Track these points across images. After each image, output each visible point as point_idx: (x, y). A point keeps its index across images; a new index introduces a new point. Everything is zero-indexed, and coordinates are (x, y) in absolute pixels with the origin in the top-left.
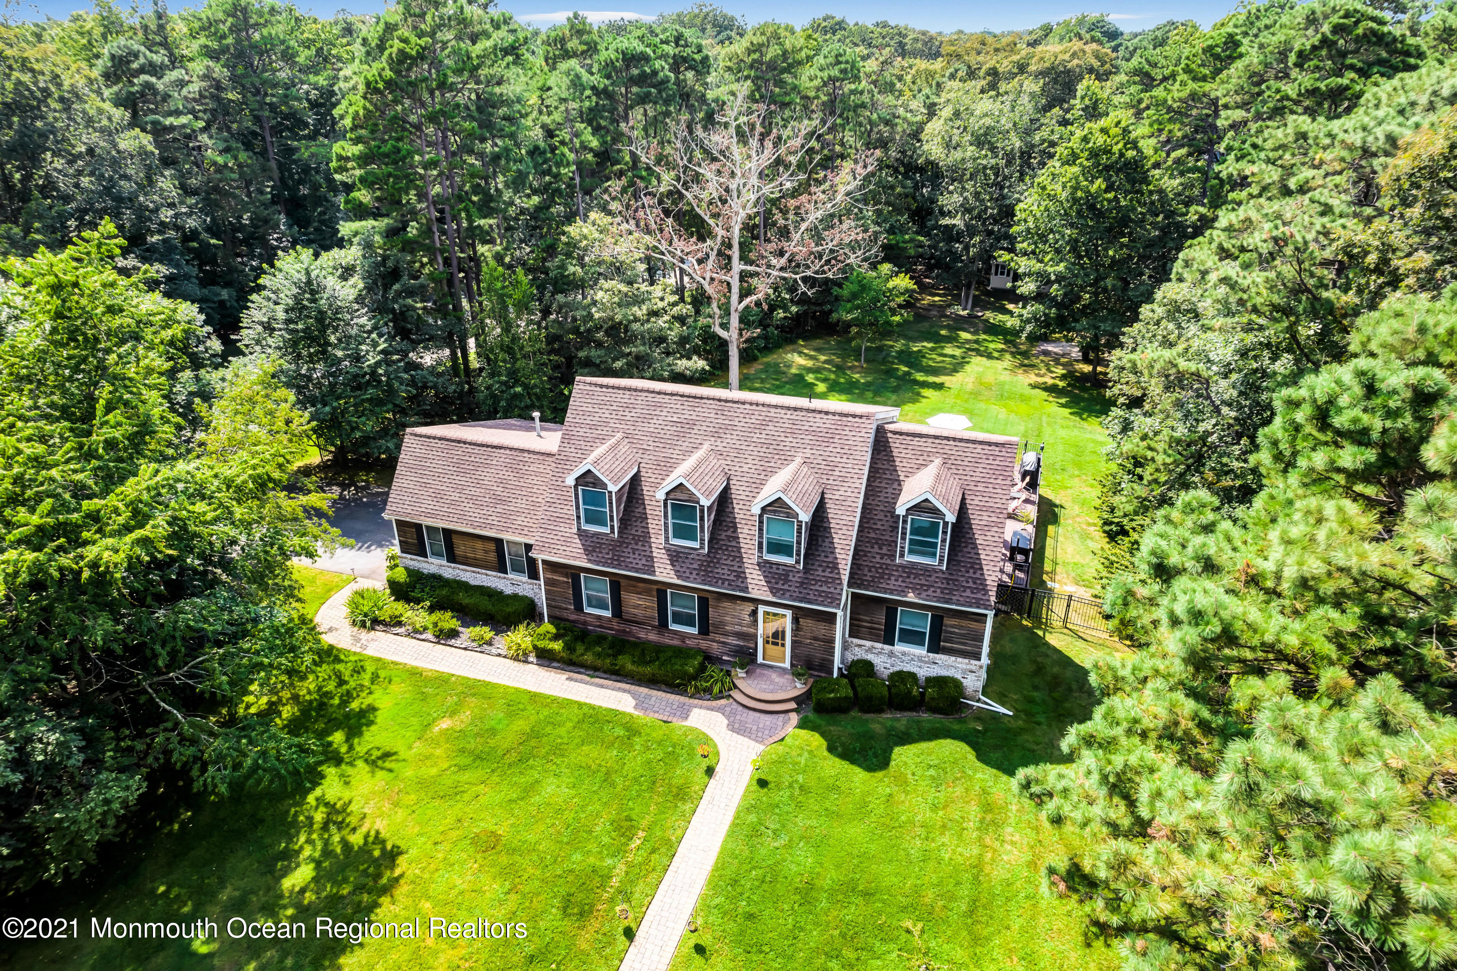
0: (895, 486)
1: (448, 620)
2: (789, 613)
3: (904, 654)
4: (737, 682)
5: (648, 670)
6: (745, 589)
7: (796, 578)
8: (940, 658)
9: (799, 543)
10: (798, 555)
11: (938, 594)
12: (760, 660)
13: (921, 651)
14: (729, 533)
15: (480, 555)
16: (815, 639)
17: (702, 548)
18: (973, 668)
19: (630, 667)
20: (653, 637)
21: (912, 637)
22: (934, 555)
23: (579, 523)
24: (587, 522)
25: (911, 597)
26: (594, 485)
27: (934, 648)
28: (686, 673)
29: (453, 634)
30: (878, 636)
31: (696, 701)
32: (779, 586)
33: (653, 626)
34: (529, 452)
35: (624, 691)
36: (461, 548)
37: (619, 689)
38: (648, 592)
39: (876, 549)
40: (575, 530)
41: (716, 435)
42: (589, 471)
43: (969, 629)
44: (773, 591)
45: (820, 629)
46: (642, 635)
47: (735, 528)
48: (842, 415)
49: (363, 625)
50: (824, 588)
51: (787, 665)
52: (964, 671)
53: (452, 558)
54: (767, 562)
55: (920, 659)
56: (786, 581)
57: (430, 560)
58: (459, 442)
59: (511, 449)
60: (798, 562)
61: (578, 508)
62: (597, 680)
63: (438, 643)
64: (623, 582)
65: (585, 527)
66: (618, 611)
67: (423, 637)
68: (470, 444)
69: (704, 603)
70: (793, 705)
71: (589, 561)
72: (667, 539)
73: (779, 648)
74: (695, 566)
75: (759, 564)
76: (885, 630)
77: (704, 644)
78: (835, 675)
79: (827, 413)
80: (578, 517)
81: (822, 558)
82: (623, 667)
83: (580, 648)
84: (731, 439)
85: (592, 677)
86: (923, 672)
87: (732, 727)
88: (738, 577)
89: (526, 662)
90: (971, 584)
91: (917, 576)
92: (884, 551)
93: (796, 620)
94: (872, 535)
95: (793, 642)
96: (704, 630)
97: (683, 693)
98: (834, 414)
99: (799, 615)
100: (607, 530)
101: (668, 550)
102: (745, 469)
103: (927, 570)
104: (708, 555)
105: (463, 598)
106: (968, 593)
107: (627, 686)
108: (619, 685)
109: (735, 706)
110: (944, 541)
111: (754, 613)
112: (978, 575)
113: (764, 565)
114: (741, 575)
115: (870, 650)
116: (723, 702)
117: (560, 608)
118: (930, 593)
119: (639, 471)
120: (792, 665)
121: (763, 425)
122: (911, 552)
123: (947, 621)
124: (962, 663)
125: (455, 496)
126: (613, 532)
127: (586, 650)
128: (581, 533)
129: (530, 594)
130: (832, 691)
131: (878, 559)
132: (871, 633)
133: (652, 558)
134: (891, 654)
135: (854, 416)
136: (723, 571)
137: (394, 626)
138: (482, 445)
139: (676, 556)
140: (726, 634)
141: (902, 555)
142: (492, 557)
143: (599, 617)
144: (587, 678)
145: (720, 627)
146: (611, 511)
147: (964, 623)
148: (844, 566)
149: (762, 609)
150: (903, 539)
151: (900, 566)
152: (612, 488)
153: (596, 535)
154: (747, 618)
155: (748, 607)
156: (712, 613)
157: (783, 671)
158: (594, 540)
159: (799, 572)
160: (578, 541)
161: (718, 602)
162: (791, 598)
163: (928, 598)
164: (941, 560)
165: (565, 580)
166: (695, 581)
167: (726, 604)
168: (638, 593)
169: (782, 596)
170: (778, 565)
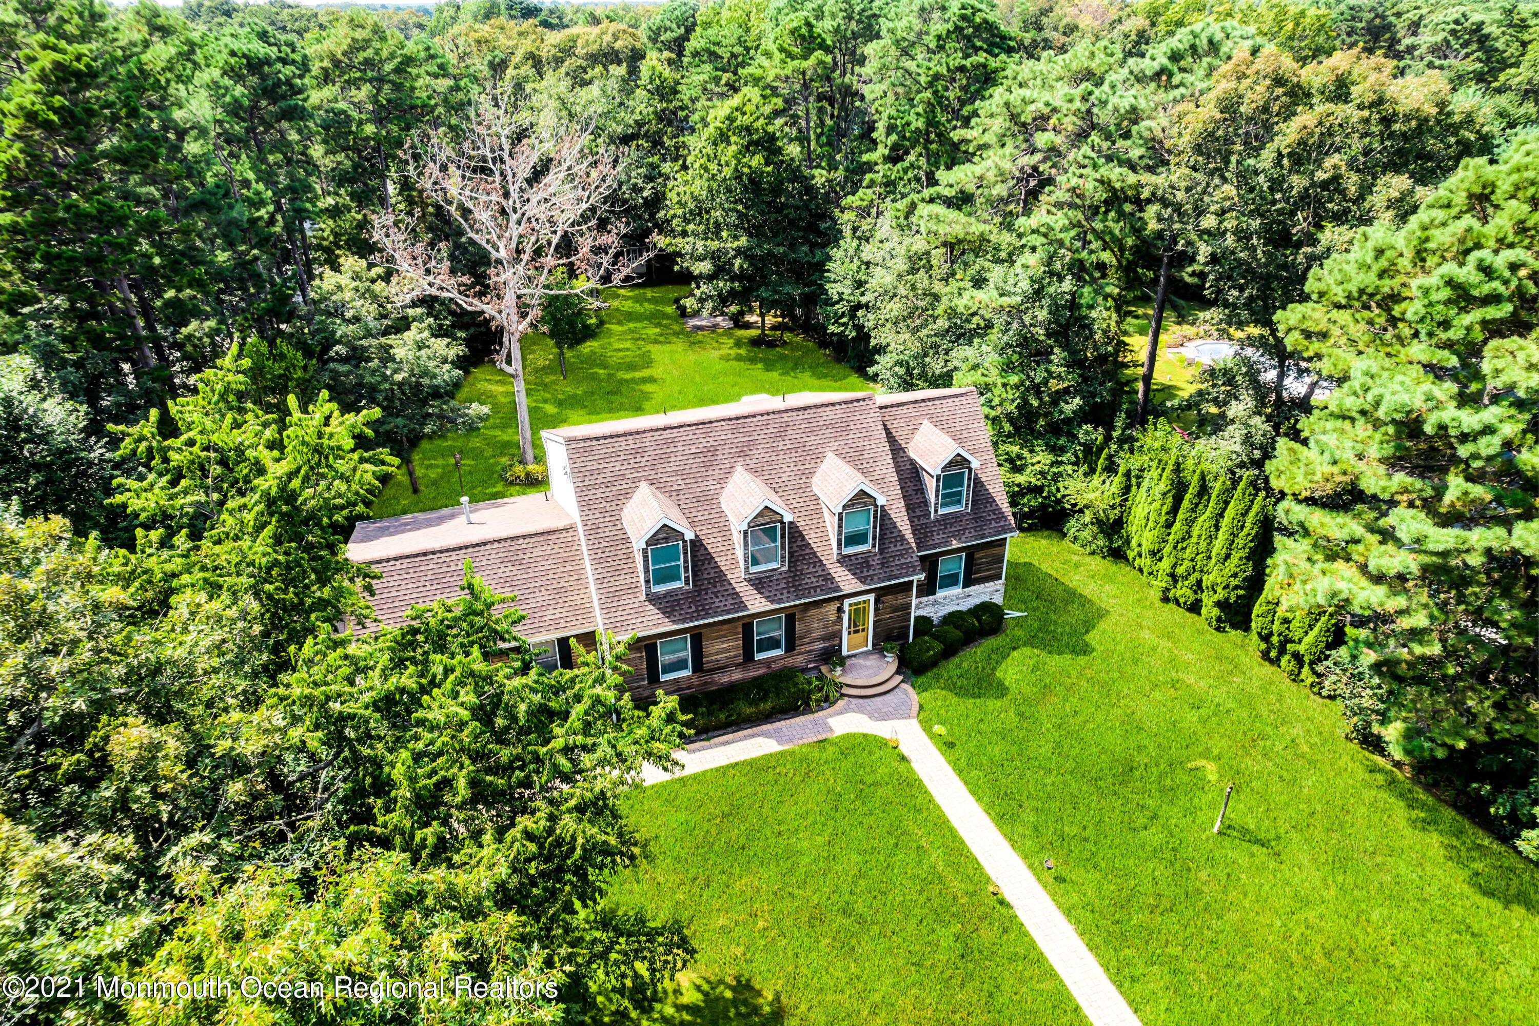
2: (872, 598)
3: (945, 598)
4: (843, 680)
5: (768, 705)
6: (838, 588)
7: (875, 561)
8: (973, 589)
9: (875, 527)
10: (874, 539)
11: (973, 533)
12: (845, 652)
13: (956, 591)
14: (799, 543)
16: (894, 611)
17: (783, 565)
18: (997, 587)
19: (748, 710)
20: (736, 676)
21: (951, 580)
22: (959, 502)
23: (648, 587)
24: (657, 583)
25: (955, 544)
26: (666, 539)
27: (968, 583)
30: (922, 591)
31: (823, 713)
32: (865, 574)
33: (736, 665)
34: (524, 537)
37: (747, 737)
38: (733, 631)
39: (911, 514)
40: (644, 597)
41: (743, 454)
42: (663, 527)
43: (993, 555)
44: (862, 580)
45: (900, 600)
46: (725, 679)
47: (802, 536)
48: (846, 402)
50: (903, 561)
51: (870, 647)
52: (992, 593)
55: (958, 597)
56: (869, 567)
58: (425, 554)
59: (499, 541)
60: (874, 546)
61: (647, 571)
62: (716, 740)
64: (706, 632)
65: (655, 589)
66: (698, 666)
68: (441, 552)
69: (791, 620)
70: (899, 678)
71: (674, 622)
72: (747, 568)
73: (861, 634)
74: (783, 586)
75: (839, 561)
76: (929, 584)
77: (789, 662)
78: (911, 638)
79: (833, 404)
80: (648, 581)
82: (739, 714)
84: (758, 454)
85: (708, 739)
86: (965, 605)
87: (875, 718)
88: (825, 580)
90: (993, 516)
91: (951, 524)
93: (877, 601)
95: (875, 622)
96: (790, 648)
97: (808, 710)
98: (840, 404)
99: (880, 594)
100: (680, 584)
101: (749, 580)
103: (956, 518)
104: (788, 571)
106: (994, 524)
108: (741, 734)
109: (855, 701)
110: (969, 485)
111: (840, 610)
112: (994, 507)
113: (844, 560)
114: (828, 578)
116: (841, 703)
118: (967, 534)
120: (874, 645)
121: (782, 432)
122: (943, 505)
123: (977, 556)
124: (990, 586)
126: (687, 583)
128: (652, 599)
130: (928, 650)
131: (916, 522)
133: (737, 594)
134: (935, 603)
135: (858, 401)
136: (810, 580)
138: (460, 548)
139: (760, 583)
140: (812, 641)
141: (936, 511)
143: (678, 681)
144: (706, 743)
145: (805, 638)
146: (686, 561)
147: (990, 551)
148: (909, 536)
149: (847, 602)
150: (937, 496)
151: (937, 521)
152: (689, 536)
153: (668, 594)
154: (833, 618)
155: (834, 606)
156: (799, 627)
157: (867, 653)
158: (669, 599)
159: (876, 555)
160: (651, 607)
161: (805, 613)
162: (880, 580)
163: (967, 539)
164: (967, 504)
165: (638, 655)
166: (789, 599)
167: (812, 612)
168: (722, 637)
169: (872, 582)
170: (856, 555)
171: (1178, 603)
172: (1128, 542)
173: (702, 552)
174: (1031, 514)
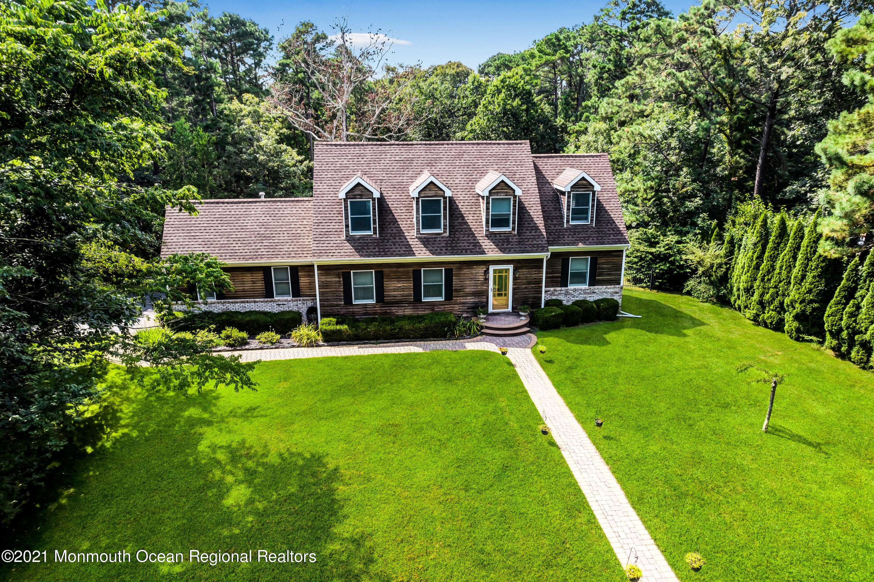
1: (236, 333)
2: (511, 267)
3: (575, 290)
4: (484, 323)
5: (423, 326)
6: (483, 253)
7: (513, 240)
8: (597, 288)
9: (514, 214)
10: (514, 223)
11: (595, 240)
12: (491, 310)
13: (584, 286)
14: (460, 221)
15: (248, 286)
16: (529, 283)
17: (445, 232)
18: (617, 290)
19: (407, 327)
20: (408, 312)
21: (579, 278)
22: (586, 219)
23: (347, 231)
24: (353, 230)
25: (581, 247)
26: (361, 196)
27: (593, 282)
29: (245, 342)
30: (557, 282)
32: (505, 246)
33: (410, 303)
34: (281, 201)
37: (403, 345)
38: (406, 274)
40: (344, 238)
41: (430, 165)
42: (359, 184)
43: (613, 263)
44: (502, 250)
45: (533, 275)
46: (400, 312)
47: (463, 218)
50: (535, 242)
51: (510, 309)
52: (612, 294)
53: (223, 295)
54: (493, 233)
55: (585, 292)
57: (201, 301)
59: (265, 202)
60: (513, 229)
61: (347, 218)
62: (382, 345)
63: (236, 350)
64: (386, 270)
65: (353, 233)
66: (380, 298)
69: (449, 274)
71: (361, 256)
72: (418, 229)
73: (503, 298)
74: (443, 245)
75: (486, 236)
76: (562, 277)
77: (448, 308)
78: (543, 306)
80: (347, 226)
81: (527, 225)
82: (401, 329)
86: (590, 298)
88: (475, 246)
89: (318, 346)
90: (612, 232)
91: (579, 233)
92: (555, 222)
93: (515, 270)
95: (514, 289)
96: (449, 297)
97: (453, 337)
99: (518, 267)
100: (369, 233)
101: (419, 238)
103: (583, 228)
104: (450, 236)
106: (612, 237)
108: (400, 343)
109: (490, 336)
110: (593, 206)
111: (487, 272)
112: (613, 226)
113: (490, 236)
114: (477, 245)
116: (480, 337)
117: (332, 306)
118: (590, 240)
119: (382, 193)
120: (513, 308)
122: (573, 219)
123: (600, 261)
124: (610, 288)
125: (224, 241)
126: (375, 233)
128: (350, 239)
129: (295, 309)
130: (551, 312)
131: (553, 228)
133: (409, 245)
134: (567, 293)
136: (463, 245)
138: (240, 203)
139: (426, 241)
140: (466, 295)
141: (568, 222)
142: (260, 285)
143: (365, 306)
145: (460, 291)
146: (374, 215)
147: (610, 259)
148: (542, 227)
149: (492, 268)
150: (568, 209)
151: (568, 229)
152: (376, 195)
153: (362, 238)
154: (481, 278)
155: (483, 269)
156: (455, 280)
157: (507, 314)
158: (361, 241)
159: (515, 236)
160: (348, 244)
161: (460, 269)
162: (515, 252)
163: (591, 244)
164: (592, 220)
165: (337, 279)
166: (446, 254)
167: (466, 271)
168: (398, 278)
169: (509, 252)
170: (500, 234)
171: (766, 326)
172: (731, 292)
173: (390, 217)
174: (660, 276)
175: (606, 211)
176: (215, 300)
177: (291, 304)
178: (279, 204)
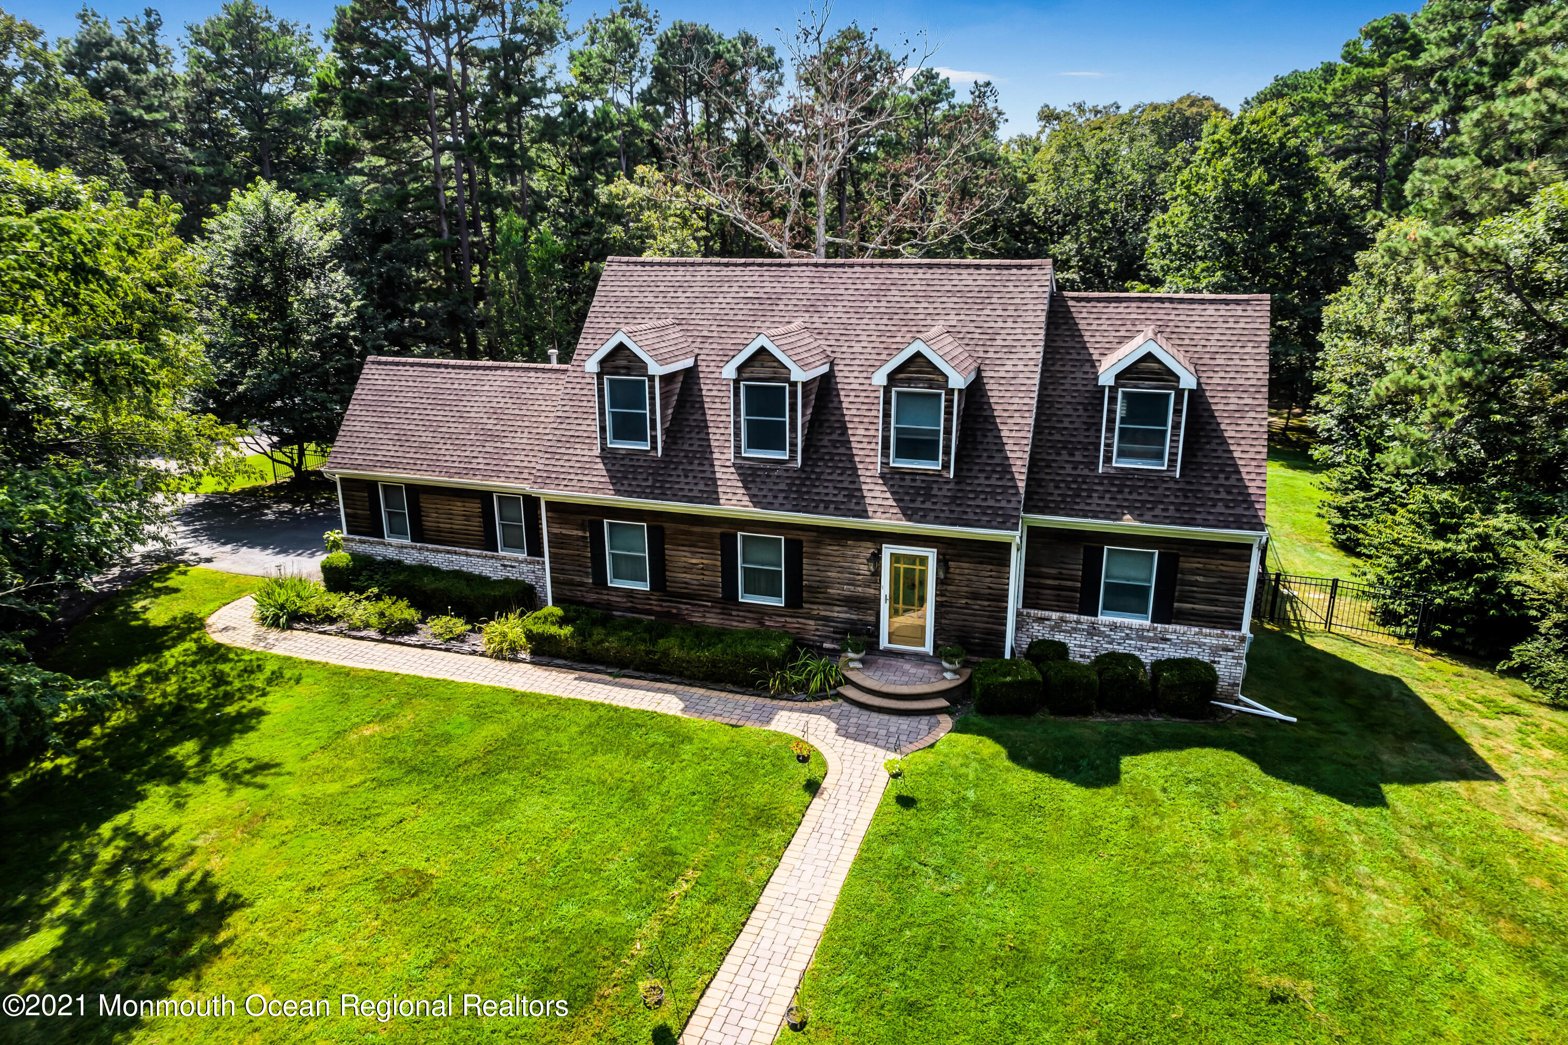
0: (1087, 367)
1: (403, 611)
2: (931, 554)
3: (1114, 627)
4: (849, 674)
5: (705, 655)
6: (863, 514)
7: (943, 491)
8: (1174, 630)
9: (948, 432)
10: (947, 452)
11: (1172, 512)
12: (884, 643)
13: (1141, 622)
14: (835, 437)
15: (458, 524)
16: (975, 596)
17: (793, 458)
18: (1230, 643)
19: (676, 654)
20: (713, 619)
21: (1130, 599)
22: (1159, 456)
23: (603, 438)
24: (616, 434)
25: (1128, 524)
26: (628, 370)
27: (1163, 615)
28: (768, 658)
29: (409, 628)
30: (1071, 600)
31: (783, 703)
32: (918, 505)
33: (715, 601)
34: (536, 370)
35: (666, 691)
36: (433, 517)
37: (658, 690)
38: (707, 540)
39: (1065, 456)
40: (597, 452)
41: (812, 309)
42: (621, 347)
43: (1221, 572)
44: (907, 515)
45: (984, 577)
46: (697, 617)
47: (844, 431)
48: (1001, 267)
49: (275, 624)
50: (991, 503)
51: (928, 648)
52: (1215, 651)
53: (419, 535)
54: (896, 471)
55: (1140, 634)
56: (928, 496)
57: (387, 540)
58: (438, 366)
59: (511, 369)
60: (946, 466)
61: (602, 415)
62: (625, 680)
63: (384, 641)
64: (669, 526)
65: (613, 444)
66: (659, 581)
67: (363, 634)
69: (795, 552)
70: (944, 702)
71: (618, 492)
72: (738, 448)
73: (914, 618)
74: (782, 486)
75: (883, 476)
76: (1082, 590)
77: (793, 623)
78: (1007, 656)
79: (978, 267)
80: (603, 429)
81: (984, 460)
83: (598, 633)
84: (835, 313)
85: (616, 676)
86: (1149, 653)
87: (844, 732)
88: (850, 496)
89: (515, 660)
90: (1223, 495)
91: (1135, 488)
92: (1078, 457)
93: (942, 562)
94: (1058, 437)
95: (938, 605)
96: (795, 601)
97: (762, 689)
99: (949, 552)
100: (646, 446)
101: (739, 467)
102: (857, 349)
103: (1149, 481)
104: (802, 469)
105: (428, 583)
106: (1220, 508)
107: (672, 687)
108: (659, 685)
109: (846, 707)
110: (1176, 426)
111: (876, 558)
112: (1232, 481)
113: (890, 477)
114: (855, 492)
115: (1057, 627)
116: (827, 703)
117: (571, 583)
118: (1157, 512)
119: (696, 365)
120: (936, 647)
122: (1122, 454)
123: (1185, 564)
124: (1211, 635)
125: (427, 437)
126: (654, 447)
127: (608, 635)
128: (607, 455)
129: (530, 579)
130: (1008, 674)
131: (1069, 469)
132: (1058, 598)
133: (715, 480)
134: (1093, 631)
135: (1020, 267)
136: (826, 491)
137: (323, 621)
139: (751, 475)
140: (831, 602)
141: (1108, 459)
142: (476, 525)
143: (630, 593)
144: (609, 678)
145: (819, 591)
146: (652, 411)
147: (1213, 563)
149: (887, 551)
150: (1110, 429)
151: (1106, 476)
152: (657, 370)
153: (631, 454)
154: (865, 570)
155: (867, 549)
156: (807, 567)
157: (921, 658)
158: (626, 462)
159: (948, 482)
160: (601, 466)
161: (818, 543)
162: (938, 520)
163: (1156, 520)
164: (1172, 462)
165: (580, 533)
166: (781, 507)
167: (830, 549)
168: (692, 544)
169: (923, 520)
170: (914, 473)
173: (697, 416)
174: (1450, 612)
175: (1223, 441)
176: (408, 542)
177: (525, 568)
178: (532, 374)
